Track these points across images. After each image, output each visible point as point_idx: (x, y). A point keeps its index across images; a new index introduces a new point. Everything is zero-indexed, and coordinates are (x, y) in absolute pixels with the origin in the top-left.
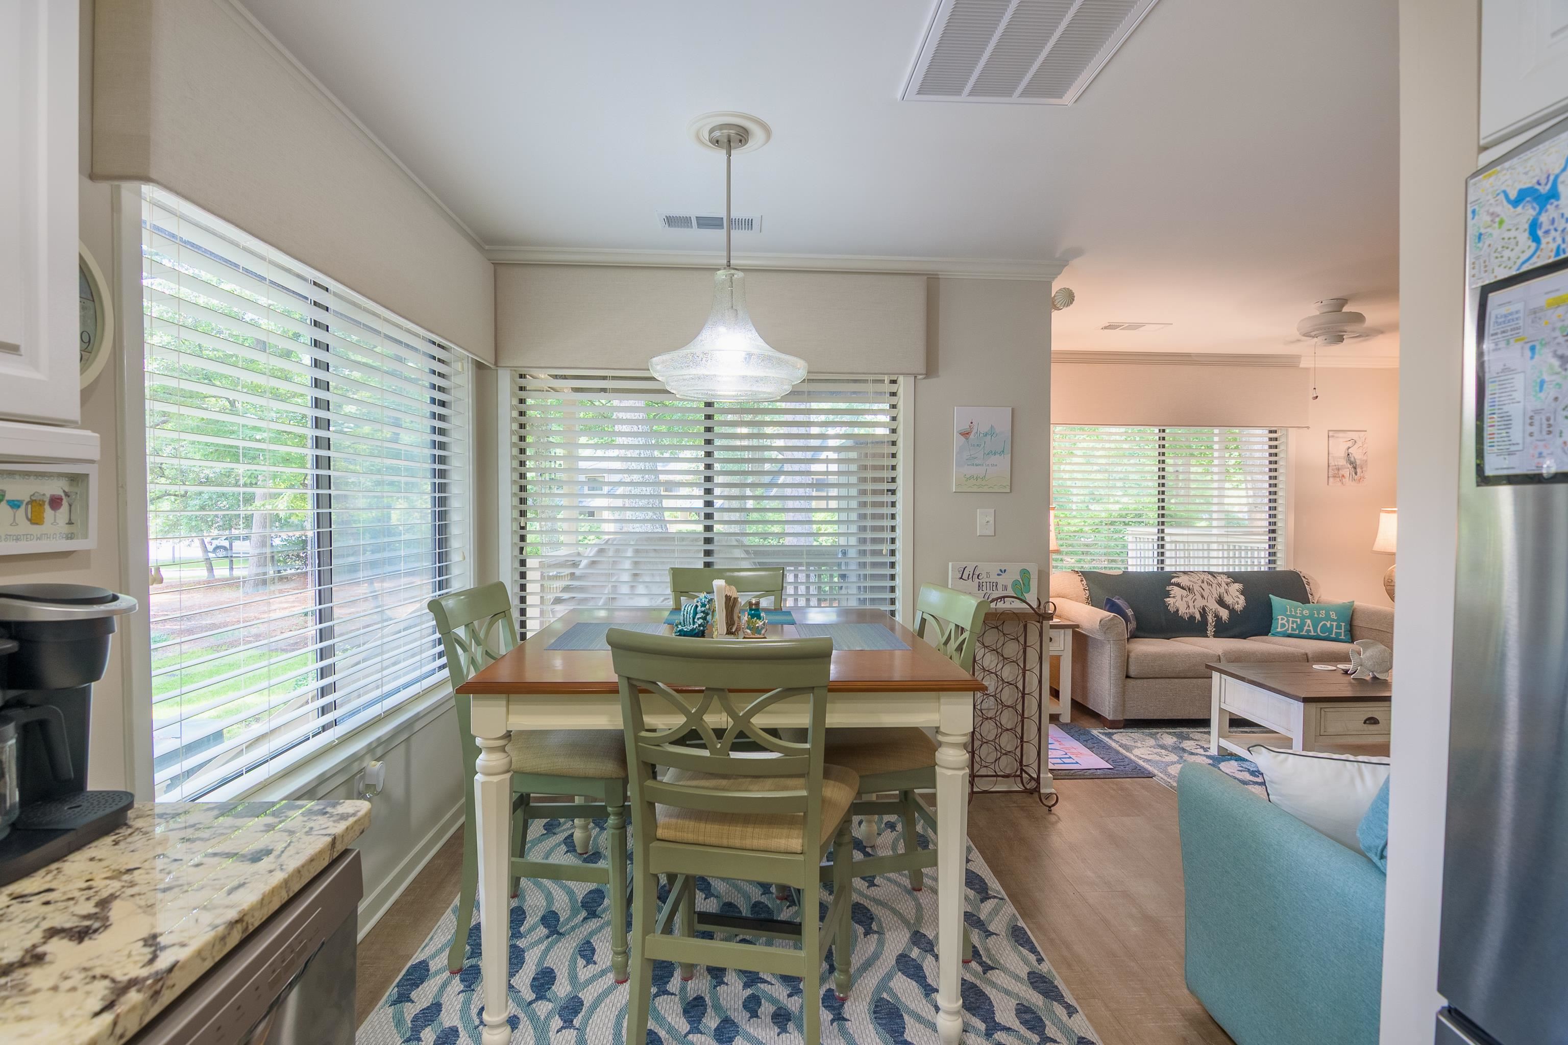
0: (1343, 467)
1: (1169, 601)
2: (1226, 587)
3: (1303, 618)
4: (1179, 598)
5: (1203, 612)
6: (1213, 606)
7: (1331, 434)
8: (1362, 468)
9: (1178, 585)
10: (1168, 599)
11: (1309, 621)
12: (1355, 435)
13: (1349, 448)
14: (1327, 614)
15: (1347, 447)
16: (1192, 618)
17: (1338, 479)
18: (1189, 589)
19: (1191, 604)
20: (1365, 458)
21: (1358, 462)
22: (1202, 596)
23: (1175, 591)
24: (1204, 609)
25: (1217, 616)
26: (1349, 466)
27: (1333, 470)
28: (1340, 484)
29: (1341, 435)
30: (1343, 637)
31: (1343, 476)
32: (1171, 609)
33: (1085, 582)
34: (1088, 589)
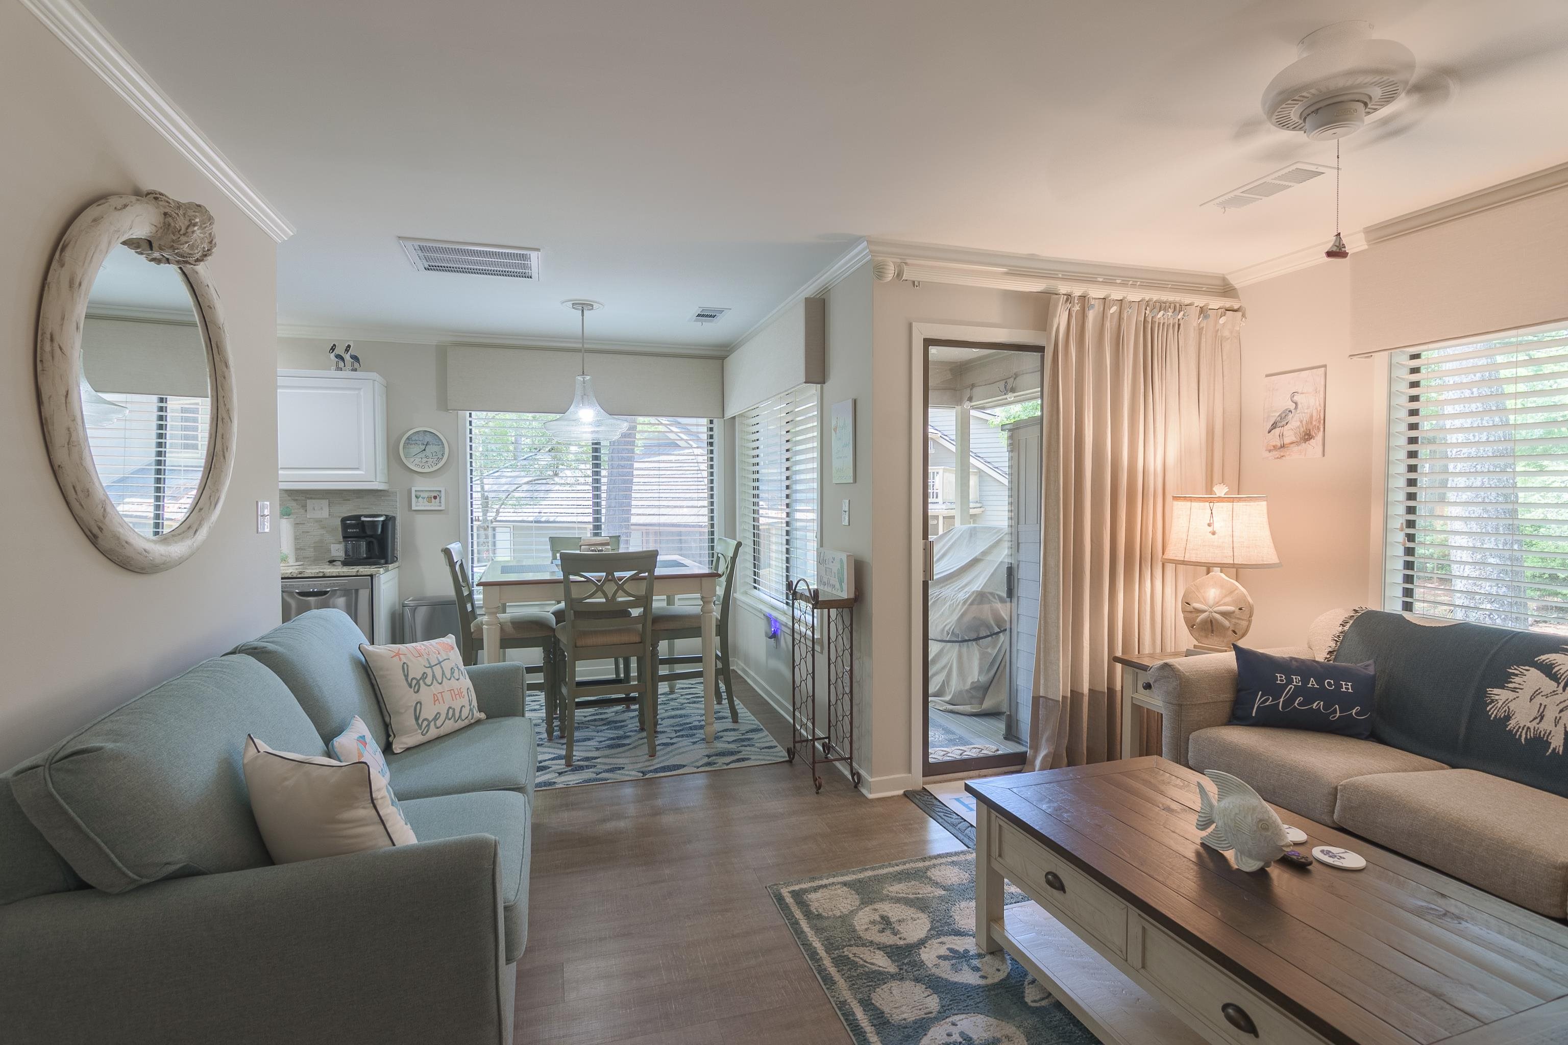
1: (1500, 695)
9: (1548, 670)
10: (1496, 691)
16: (1541, 742)
19: (1550, 715)
23: (1531, 678)
32: (1494, 712)
33: (1346, 628)
34: (1343, 639)
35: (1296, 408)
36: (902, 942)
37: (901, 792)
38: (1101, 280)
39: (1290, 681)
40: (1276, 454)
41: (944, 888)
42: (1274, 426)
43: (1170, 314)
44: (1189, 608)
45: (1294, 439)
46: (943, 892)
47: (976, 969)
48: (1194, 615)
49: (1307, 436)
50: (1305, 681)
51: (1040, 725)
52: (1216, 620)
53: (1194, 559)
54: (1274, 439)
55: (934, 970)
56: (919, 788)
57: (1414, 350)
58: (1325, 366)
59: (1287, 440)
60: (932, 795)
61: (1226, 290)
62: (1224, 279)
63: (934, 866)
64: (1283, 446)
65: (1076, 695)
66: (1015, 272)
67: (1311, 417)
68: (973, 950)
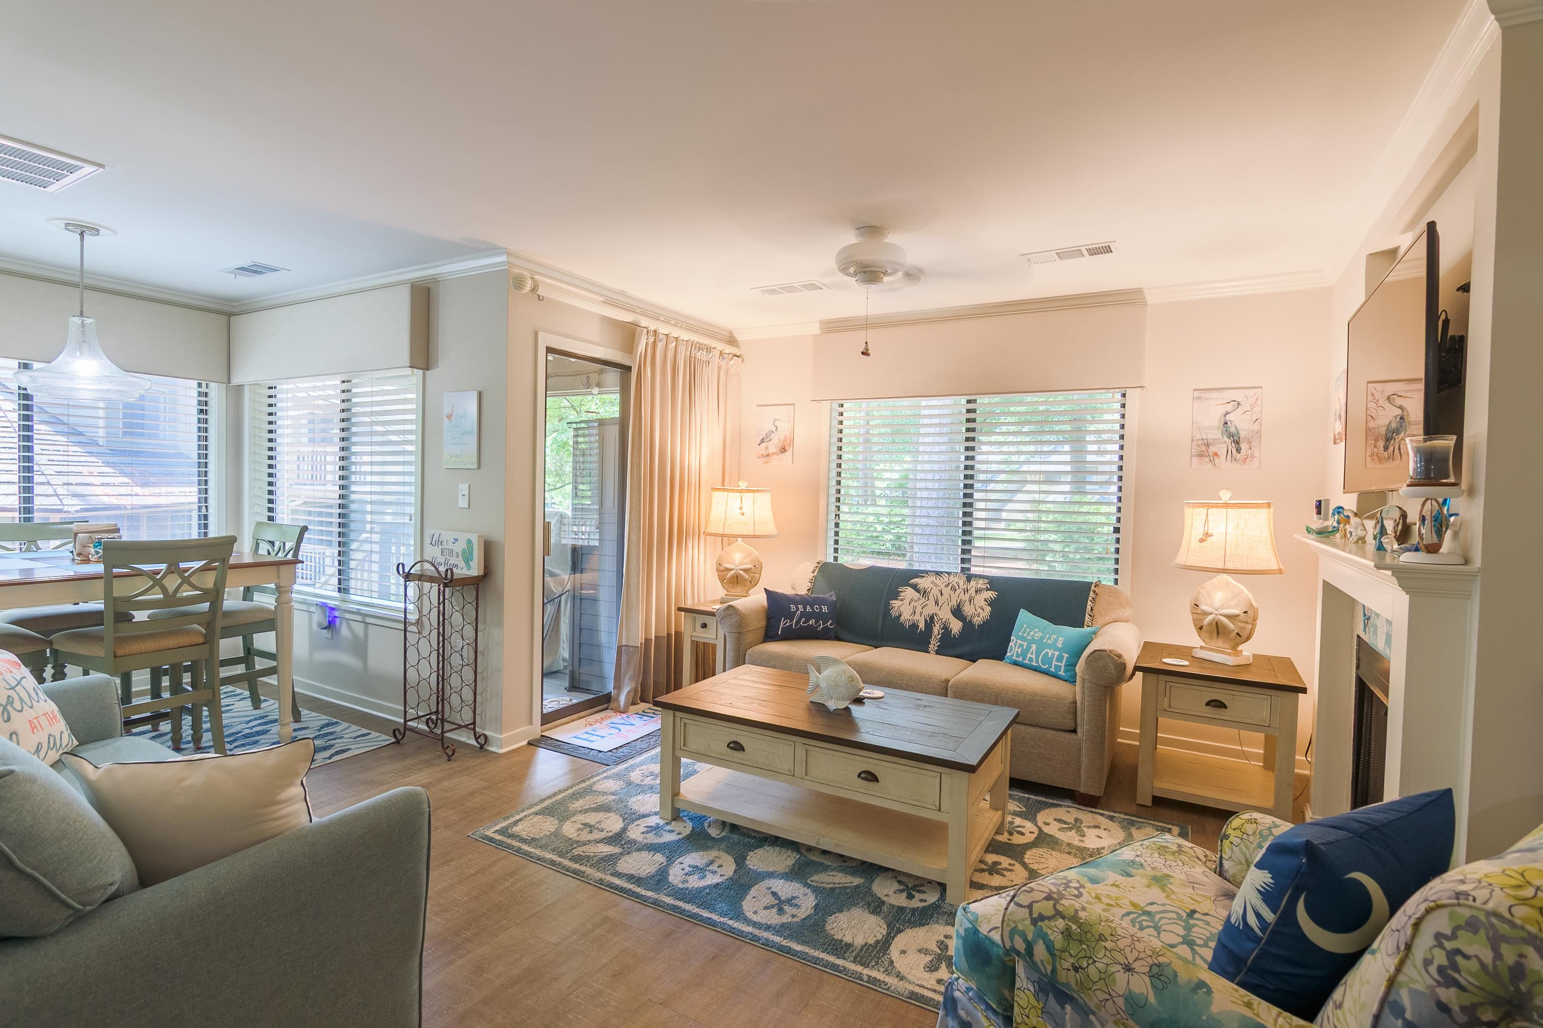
0: (1215, 441)
1: (895, 603)
2: (974, 594)
3: (1030, 643)
4: (907, 601)
5: (930, 621)
6: (945, 614)
7: (1197, 394)
8: (1249, 443)
9: (915, 587)
10: (894, 602)
11: (1034, 647)
12: (1237, 395)
13: (1227, 413)
14: (1056, 641)
15: (1224, 411)
16: (915, 626)
17: (1207, 459)
18: (925, 592)
19: (918, 611)
20: (1256, 427)
21: (1243, 434)
22: (937, 603)
23: (908, 593)
24: (932, 618)
25: (946, 629)
26: (1226, 439)
27: (1198, 445)
28: (1210, 465)
29: (1215, 395)
30: (1062, 673)
31: (1216, 454)
32: (894, 613)
33: (815, 574)
34: (814, 581)
35: (776, 430)
36: (610, 834)
37: (525, 742)
38: (662, 319)
39: (798, 609)
40: (763, 460)
41: (613, 794)
42: (762, 441)
43: (705, 353)
44: (721, 568)
45: (775, 451)
46: (614, 797)
47: (671, 831)
48: (725, 573)
49: (783, 450)
50: (805, 608)
51: (622, 669)
52: (741, 575)
53: (729, 533)
54: (762, 449)
55: (645, 841)
56: (538, 737)
57: (841, 402)
58: (794, 404)
59: (770, 451)
60: (552, 739)
61: (732, 341)
62: (731, 333)
63: (595, 783)
64: (768, 456)
65: (647, 641)
66: (610, 302)
67: (786, 437)
68: (662, 822)
